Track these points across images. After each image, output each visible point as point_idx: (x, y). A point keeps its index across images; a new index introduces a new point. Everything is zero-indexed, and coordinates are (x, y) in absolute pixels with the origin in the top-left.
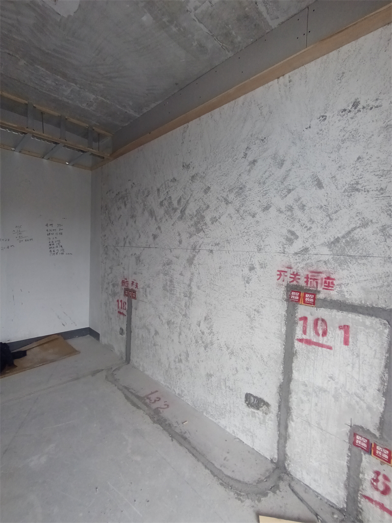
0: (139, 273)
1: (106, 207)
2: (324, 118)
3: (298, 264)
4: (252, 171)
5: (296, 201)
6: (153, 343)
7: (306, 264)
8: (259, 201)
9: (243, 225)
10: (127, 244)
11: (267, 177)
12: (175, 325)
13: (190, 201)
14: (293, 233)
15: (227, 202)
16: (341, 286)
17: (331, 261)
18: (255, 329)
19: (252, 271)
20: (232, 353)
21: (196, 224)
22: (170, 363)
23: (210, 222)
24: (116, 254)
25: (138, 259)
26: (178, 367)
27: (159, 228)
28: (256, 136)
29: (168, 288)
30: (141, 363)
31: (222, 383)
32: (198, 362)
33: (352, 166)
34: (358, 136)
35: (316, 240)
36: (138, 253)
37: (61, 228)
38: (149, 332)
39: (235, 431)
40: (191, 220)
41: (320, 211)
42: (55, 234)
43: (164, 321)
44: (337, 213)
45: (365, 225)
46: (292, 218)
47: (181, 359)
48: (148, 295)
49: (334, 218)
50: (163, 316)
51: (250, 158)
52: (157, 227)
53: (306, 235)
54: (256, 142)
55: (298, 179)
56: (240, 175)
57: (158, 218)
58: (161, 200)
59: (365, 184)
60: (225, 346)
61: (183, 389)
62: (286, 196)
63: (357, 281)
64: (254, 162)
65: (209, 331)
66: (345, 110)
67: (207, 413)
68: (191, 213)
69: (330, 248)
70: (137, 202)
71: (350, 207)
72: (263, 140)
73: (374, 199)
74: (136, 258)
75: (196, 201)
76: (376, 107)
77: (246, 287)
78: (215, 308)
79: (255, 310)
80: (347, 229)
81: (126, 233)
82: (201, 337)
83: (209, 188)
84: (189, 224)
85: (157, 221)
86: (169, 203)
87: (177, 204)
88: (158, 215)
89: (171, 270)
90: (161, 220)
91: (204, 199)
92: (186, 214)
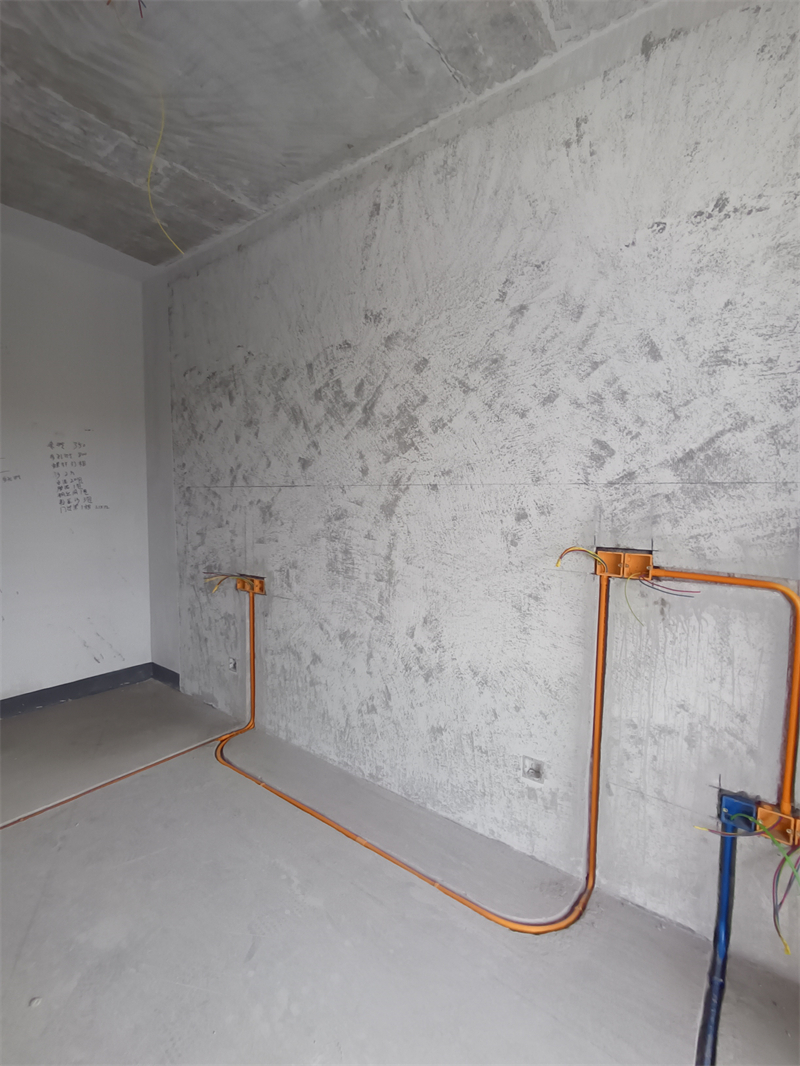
0: (270, 539)
1: (183, 404)
2: (661, 227)
3: (615, 503)
4: (517, 327)
5: (609, 384)
6: (308, 679)
7: (631, 503)
8: (535, 385)
9: (500, 434)
10: (240, 482)
11: (549, 338)
12: (357, 641)
13: (383, 389)
14: (603, 445)
15: (467, 389)
16: (697, 539)
17: (679, 494)
18: (531, 632)
19: (523, 521)
20: (484, 682)
21: (399, 434)
22: (349, 716)
23: (430, 430)
24: (213, 504)
25: (267, 512)
26: (368, 721)
27: (315, 445)
28: (524, 259)
29: (340, 566)
30: (283, 724)
31: (464, 743)
32: (412, 707)
33: (716, 318)
34: (725, 263)
35: (649, 458)
36: (266, 498)
37: (82, 450)
38: (300, 659)
39: (495, 830)
40: (387, 426)
41: (655, 403)
42: (69, 464)
43: (332, 634)
44: (689, 406)
45: (741, 425)
46: (602, 417)
47: (373, 706)
48: (294, 584)
49: (684, 414)
50: (329, 624)
51: (513, 302)
52: (308, 442)
53: (630, 447)
54: (525, 270)
55: (612, 343)
56: (492, 335)
57: (312, 425)
58: (317, 386)
59: (740, 351)
60: (469, 671)
61: (380, 764)
62: (589, 374)
63: (728, 528)
64: (522, 309)
65: (434, 644)
66: (700, 213)
67: (434, 805)
68: (386, 413)
69: (676, 470)
70: (260, 392)
71: (712, 393)
72: (538, 267)
73: (757, 378)
74: (261, 509)
75: (398, 388)
76: (758, 210)
77: (509, 552)
78: (445, 599)
79: (530, 596)
80: (707, 435)
81: (236, 458)
82: (418, 659)
83: (425, 361)
84: (383, 434)
85: (309, 430)
86: (335, 393)
87: (353, 395)
88: (310, 417)
89: (345, 530)
90: (319, 429)
91: (416, 383)
92: (377, 415)
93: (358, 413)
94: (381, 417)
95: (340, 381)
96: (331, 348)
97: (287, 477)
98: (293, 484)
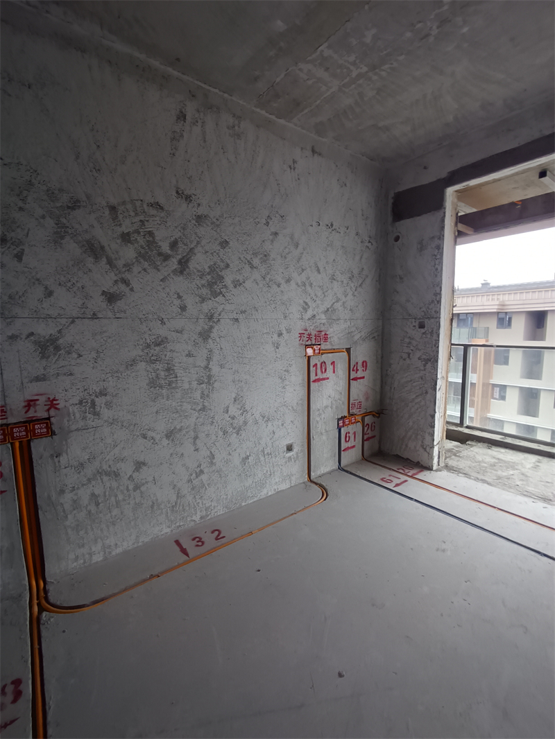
0: (58, 375)
2: (319, 224)
3: (310, 327)
4: (274, 242)
5: (307, 279)
7: (314, 327)
8: (282, 273)
11: (287, 253)
13: (196, 251)
14: (306, 304)
16: (330, 338)
17: (326, 323)
18: (286, 387)
20: (268, 420)
21: (210, 285)
22: (179, 490)
23: (232, 286)
25: (49, 345)
26: (197, 483)
27: (125, 282)
28: (276, 210)
29: (163, 382)
30: (97, 548)
31: (260, 456)
33: (331, 264)
34: (333, 246)
35: (318, 309)
36: (45, 331)
38: (118, 475)
39: (276, 488)
40: (201, 278)
41: (319, 290)
44: (327, 292)
45: (337, 301)
47: (200, 471)
48: (104, 411)
49: (326, 295)
51: (272, 229)
52: (116, 278)
53: (314, 305)
54: (276, 215)
55: (307, 263)
57: (119, 263)
58: (124, 230)
59: (337, 277)
61: (209, 504)
62: (301, 273)
63: (336, 334)
64: (276, 234)
66: (328, 226)
67: (246, 501)
68: (199, 269)
69: (325, 315)
71: (332, 289)
72: (282, 217)
74: (36, 342)
75: (207, 254)
76: (339, 232)
79: (285, 371)
80: (331, 303)
83: (227, 242)
84: (198, 283)
85: (116, 267)
86: (148, 241)
87: (168, 248)
88: (117, 256)
89: (166, 353)
90: (130, 268)
91: (221, 254)
92: (191, 269)
93: (173, 264)
94: (195, 270)
95: (153, 233)
96: (140, 202)
97: (84, 309)
98: (94, 316)
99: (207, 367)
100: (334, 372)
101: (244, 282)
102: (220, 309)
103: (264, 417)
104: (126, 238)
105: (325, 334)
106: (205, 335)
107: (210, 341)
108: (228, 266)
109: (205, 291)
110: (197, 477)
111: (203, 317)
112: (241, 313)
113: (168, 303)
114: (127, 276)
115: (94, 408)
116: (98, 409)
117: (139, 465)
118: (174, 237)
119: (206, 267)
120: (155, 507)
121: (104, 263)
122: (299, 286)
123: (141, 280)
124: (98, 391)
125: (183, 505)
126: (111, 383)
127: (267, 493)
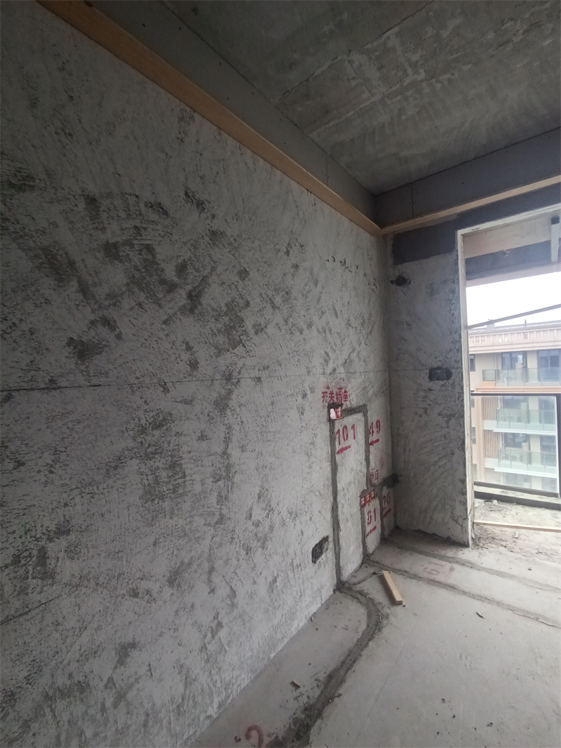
3: (332, 383)
4: (295, 276)
5: (327, 324)
7: (336, 383)
8: (304, 316)
9: (292, 342)
11: (308, 291)
13: (210, 281)
14: (327, 354)
16: (350, 396)
17: (345, 377)
19: (305, 398)
21: (229, 330)
23: (253, 331)
35: (338, 361)
40: (217, 320)
45: (353, 350)
46: (326, 340)
51: (293, 260)
54: (296, 244)
55: (326, 304)
62: (321, 317)
63: (354, 390)
64: (296, 267)
68: (215, 306)
69: (344, 367)
72: (301, 247)
77: (301, 419)
80: (349, 353)
83: (246, 272)
84: (213, 327)
85: (93, 297)
86: (145, 260)
87: (174, 273)
88: (96, 280)
89: (168, 439)
90: (117, 301)
91: (240, 287)
92: (205, 306)
93: (181, 298)
94: (209, 309)
95: (153, 249)
96: (135, 199)
97: (33, 373)
98: (52, 385)
99: (224, 453)
100: (354, 438)
101: (266, 327)
102: (240, 364)
103: (291, 514)
104: (111, 251)
105: (345, 392)
106: (222, 405)
107: (228, 412)
108: (248, 304)
109: (221, 339)
110: (213, 637)
111: (220, 377)
112: (264, 369)
113: (173, 358)
114: (112, 314)
115: (44, 564)
116: (51, 563)
117: (125, 651)
118: (182, 258)
119: (223, 305)
120: (150, 723)
121: (74, 289)
122: (319, 333)
123: (134, 322)
124: (53, 528)
125: (194, 696)
126: (79, 507)
127: (298, 626)
